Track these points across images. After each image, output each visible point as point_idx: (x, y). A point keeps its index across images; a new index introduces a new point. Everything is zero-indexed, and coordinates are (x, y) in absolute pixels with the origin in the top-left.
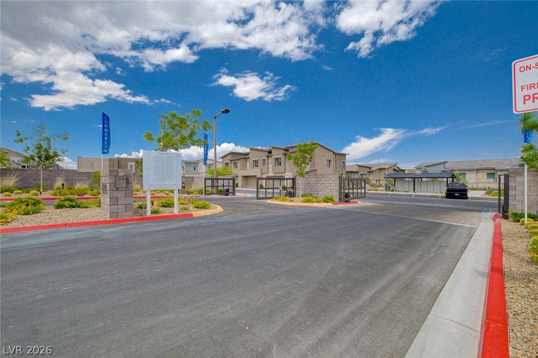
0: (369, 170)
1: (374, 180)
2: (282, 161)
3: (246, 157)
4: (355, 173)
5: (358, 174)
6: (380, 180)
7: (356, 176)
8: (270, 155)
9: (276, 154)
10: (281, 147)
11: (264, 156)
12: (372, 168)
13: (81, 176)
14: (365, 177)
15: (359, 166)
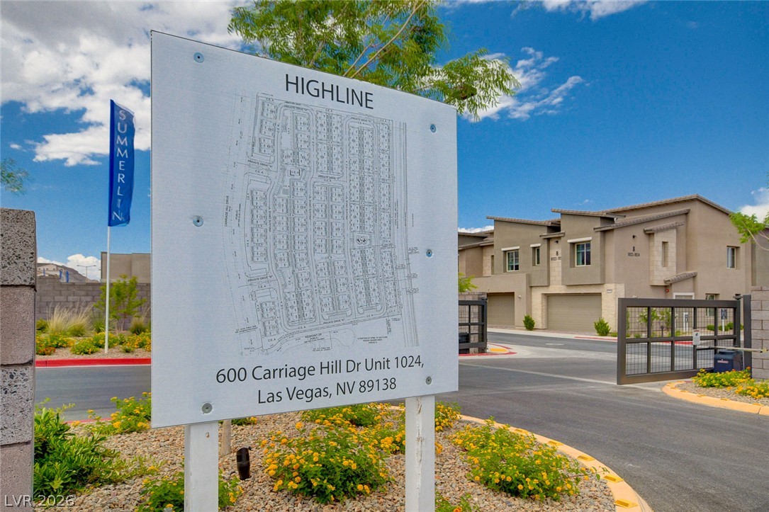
2: (595, 250)
3: (482, 243)
8: (556, 235)
9: (574, 232)
10: (592, 211)
11: (535, 238)
13: (74, 294)
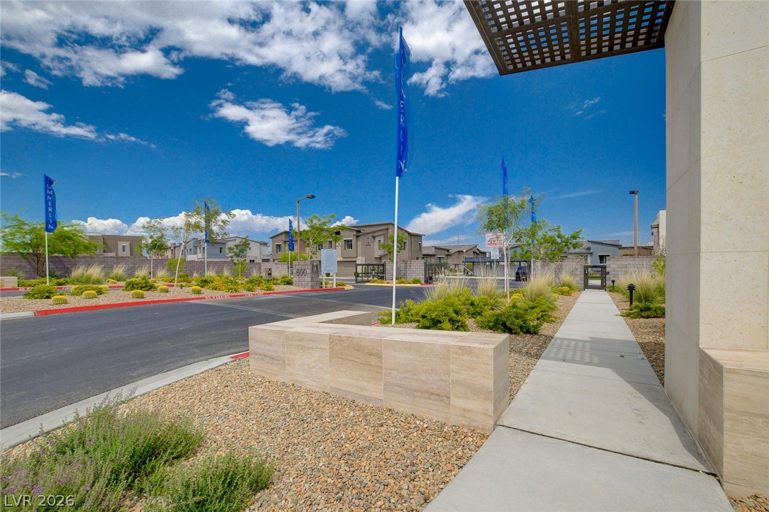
0: (447, 253)
1: (453, 264)
4: (432, 257)
5: (435, 257)
6: (458, 264)
7: (433, 261)
9: (346, 236)
12: (450, 251)
14: (443, 261)
15: (436, 248)
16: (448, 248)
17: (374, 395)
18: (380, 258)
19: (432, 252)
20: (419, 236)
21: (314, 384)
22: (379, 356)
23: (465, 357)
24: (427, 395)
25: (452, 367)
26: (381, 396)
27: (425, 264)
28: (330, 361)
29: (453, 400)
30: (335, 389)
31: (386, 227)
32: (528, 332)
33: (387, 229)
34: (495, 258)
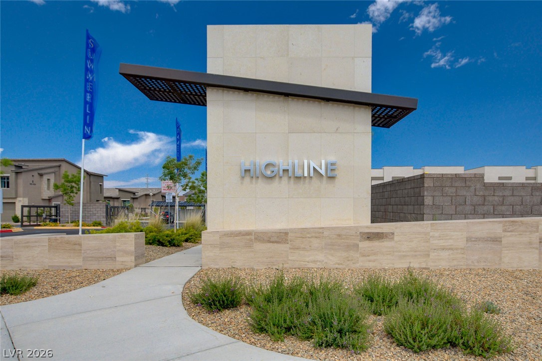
0: (132, 196)
1: (139, 208)
2: (12, 181)
4: (115, 200)
5: (119, 200)
6: (145, 209)
7: (116, 204)
12: (136, 194)
14: (127, 204)
15: (120, 190)
16: (134, 191)
17: (77, 264)
18: (50, 200)
19: (116, 194)
20: (100, 177)
21: (37, 266)
22: (80, 245)
23: (123, 239)
24: (105, 259)
25: (118, 244)
26: (81, 264)
27: (107, 206)
28: (49, 251)
29: (118, 259)
30: (51, 266)
31: (57, 164)
32: (174, 245)
33: (59, 166)
34: (169, 201)
